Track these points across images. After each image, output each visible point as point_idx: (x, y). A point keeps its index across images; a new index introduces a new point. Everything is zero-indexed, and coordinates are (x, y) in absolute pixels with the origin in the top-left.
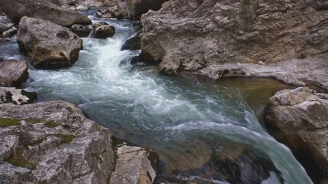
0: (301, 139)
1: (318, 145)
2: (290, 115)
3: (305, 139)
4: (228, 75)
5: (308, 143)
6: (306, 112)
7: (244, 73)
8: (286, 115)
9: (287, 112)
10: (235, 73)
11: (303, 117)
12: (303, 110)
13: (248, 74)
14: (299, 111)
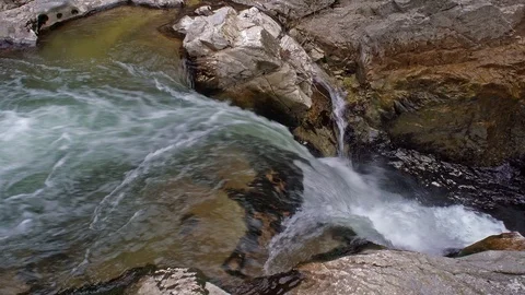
0: (257, 92)
1: (285, 89)
2: (237, 62)
3: (264, 88)
4: (49, 23)
5: (270, 92)
6: (262, 49)
7: (75, 11)
8: (231, 64)
9: (230, 59)
10: (59, 16)
11: (260, 59)
12: (257, 48)
13: (82, 10)
14: (250, 51)
